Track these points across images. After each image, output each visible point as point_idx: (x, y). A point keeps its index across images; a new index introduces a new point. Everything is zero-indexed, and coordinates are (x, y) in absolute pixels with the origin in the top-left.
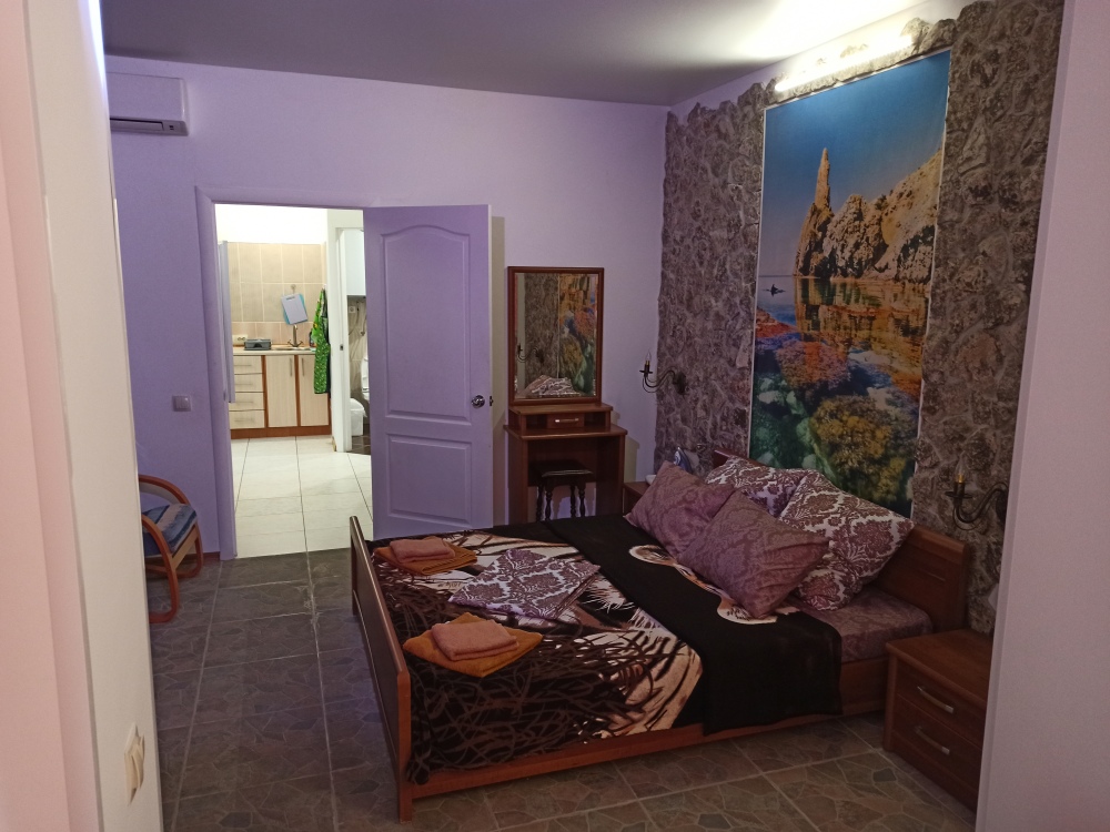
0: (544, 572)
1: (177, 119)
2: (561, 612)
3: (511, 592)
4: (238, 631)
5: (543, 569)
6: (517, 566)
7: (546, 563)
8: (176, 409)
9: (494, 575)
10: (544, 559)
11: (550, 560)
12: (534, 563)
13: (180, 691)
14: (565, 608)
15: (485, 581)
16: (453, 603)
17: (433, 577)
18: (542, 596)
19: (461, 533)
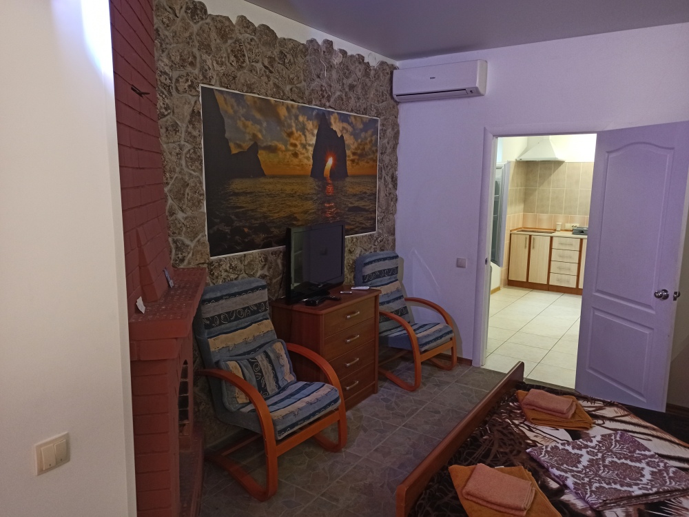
0: (638, 465)
1: (473, 86)
2: (611, 508)
3: (585, 467)
4: (439, 412)
5: (639, 461)
6: (616, 448)
7: (646, 457)
8: (458, 266)
9: (586, 447)
10: (647, 453)
11: (652, 456)
12: (634, 452)
13: (379, 434)
14: (619, 506)
15: (573, 448)
16: (528, 454)
17: (540, 427)
18: (609, 484)
19: (604, 402)
